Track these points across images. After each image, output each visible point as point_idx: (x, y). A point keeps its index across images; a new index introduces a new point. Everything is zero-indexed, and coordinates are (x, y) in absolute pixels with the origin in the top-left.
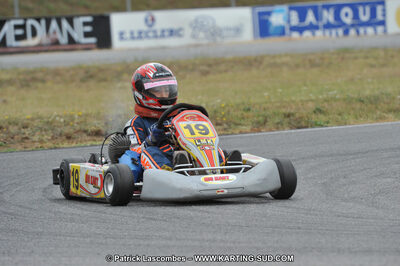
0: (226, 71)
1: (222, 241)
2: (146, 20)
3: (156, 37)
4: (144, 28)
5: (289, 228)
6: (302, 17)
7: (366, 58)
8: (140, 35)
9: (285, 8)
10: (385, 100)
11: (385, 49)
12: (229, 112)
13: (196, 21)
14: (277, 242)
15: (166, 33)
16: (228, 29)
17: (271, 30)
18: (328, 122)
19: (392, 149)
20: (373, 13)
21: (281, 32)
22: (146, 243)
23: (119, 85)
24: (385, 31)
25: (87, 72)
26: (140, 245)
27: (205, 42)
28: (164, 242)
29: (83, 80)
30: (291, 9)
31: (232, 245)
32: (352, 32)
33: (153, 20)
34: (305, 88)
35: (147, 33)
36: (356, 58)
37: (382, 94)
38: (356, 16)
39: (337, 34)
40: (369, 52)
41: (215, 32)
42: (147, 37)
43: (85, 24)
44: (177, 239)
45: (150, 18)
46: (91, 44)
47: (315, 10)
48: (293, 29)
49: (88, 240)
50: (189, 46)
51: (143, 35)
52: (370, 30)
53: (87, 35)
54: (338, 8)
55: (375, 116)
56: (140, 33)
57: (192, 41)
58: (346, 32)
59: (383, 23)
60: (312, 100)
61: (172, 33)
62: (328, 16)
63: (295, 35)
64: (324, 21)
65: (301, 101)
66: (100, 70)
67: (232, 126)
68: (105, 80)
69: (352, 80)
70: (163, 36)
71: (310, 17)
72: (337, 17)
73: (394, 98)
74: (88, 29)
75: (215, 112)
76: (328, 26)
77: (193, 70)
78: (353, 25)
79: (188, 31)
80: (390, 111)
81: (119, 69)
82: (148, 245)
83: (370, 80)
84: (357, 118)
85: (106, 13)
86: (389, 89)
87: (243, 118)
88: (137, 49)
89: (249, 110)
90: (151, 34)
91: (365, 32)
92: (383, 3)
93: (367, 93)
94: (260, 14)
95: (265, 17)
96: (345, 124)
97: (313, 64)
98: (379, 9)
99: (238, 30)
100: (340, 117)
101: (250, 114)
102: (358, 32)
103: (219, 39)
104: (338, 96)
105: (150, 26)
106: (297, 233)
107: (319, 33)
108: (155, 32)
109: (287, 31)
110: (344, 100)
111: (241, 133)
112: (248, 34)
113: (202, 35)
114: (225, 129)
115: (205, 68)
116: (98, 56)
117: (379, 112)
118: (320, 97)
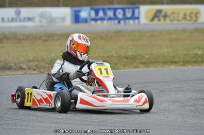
0: (57, 40)
2: (16, 13)
3: (20, 21)
5: (89, 122)
6: (97, 14)
7: (129, 35)
8: (13, 20)
9: (88, 8)
10: (139, 58)
11: (139, 32)
15: (26, 19)
16: (58, 18)
17: (81, 19)
19: (142, 83)
20: (133, 13)
21: (86, 21)
22: (15, 127)
23: (1, 45)
24: (139, 23)
26: (11, 129)
27: (46, 24)
28: (24, 127)
32: (122, 22)
33: (19, 12)
34: (98, 50)
35: (16, 19)
36: (124, 36)
38: (124, 14)
40: (132, 33)
41: (52, 20)
42: (16, 21)
44: (31, 126)
47: (104, 10)
48: (92, 19)
50: (37, 27)
51: (14, 19)
52: (131, 22)
54: (115, 10)
55: (133, 66)
56: (13, 19)
57: (39, 24)
58: (119, 22)
59: (138, 18)
60: (101, 57)
61: (29, 19)
62: (110, 14)
63: (93, 23)
64: (108, 16)
65: (96, 57)
69: (122, 47)
71: (101, 14)
72: (115, 14)
73: (143, 57)
75: (51, 61)
76: (110, 19)
77: (40, 39)
78: (123, 19)
79: (37, 19)
80: (141, 63)
81: (1, 37)
82: (16, 129)
83: (131, 47)
84: (124, 66)
86: (141, 52)
88: (10, 27)
90: (18, 20)
91: (129, 23)
92: (138, 8)
93: (130, 54)
94: (75, 11)
95: (77, 13)
96: (118, 69)
97: (102, 38)
98: (136, 11)
99: (63, 19)
100: (115, 66)
104: (115, 55)
105: (18, 15)
106: (93, 125)
107: (105, 22)
108: (20, 19)
109: (89, 20)
110: (118, 57)
112: (69, 21)
113: (44, 21)
115: (46, 38)
117: (136, 64)
118: (106, 55)
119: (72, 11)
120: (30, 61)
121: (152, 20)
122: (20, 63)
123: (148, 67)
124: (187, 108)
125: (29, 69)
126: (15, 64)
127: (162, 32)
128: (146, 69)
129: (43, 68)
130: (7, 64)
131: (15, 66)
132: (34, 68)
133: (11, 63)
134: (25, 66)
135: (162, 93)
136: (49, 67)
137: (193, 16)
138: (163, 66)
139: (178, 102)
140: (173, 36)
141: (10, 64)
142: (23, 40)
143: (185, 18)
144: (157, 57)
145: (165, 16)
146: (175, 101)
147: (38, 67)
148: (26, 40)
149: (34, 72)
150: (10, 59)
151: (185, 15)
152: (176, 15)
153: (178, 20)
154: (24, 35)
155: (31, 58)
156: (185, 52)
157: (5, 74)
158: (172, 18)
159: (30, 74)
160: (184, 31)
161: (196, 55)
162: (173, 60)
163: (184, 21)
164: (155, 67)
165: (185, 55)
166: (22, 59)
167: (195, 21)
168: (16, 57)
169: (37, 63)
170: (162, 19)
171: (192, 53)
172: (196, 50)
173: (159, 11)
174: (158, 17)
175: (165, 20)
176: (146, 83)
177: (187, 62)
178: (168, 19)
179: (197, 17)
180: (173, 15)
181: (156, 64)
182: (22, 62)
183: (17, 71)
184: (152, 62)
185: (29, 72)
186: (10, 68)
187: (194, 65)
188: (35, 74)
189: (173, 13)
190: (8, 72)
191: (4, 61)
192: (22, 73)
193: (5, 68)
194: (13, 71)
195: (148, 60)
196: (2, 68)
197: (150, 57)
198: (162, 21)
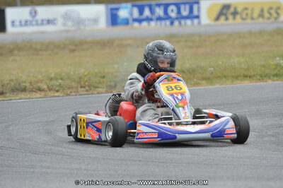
0: (88, 49)
2: (31, 13)
3: (37, 24)
4: (29, 18)
5: (133, 160)
6: (141, 12)
7: (186, 41)
8: (26, 23)
9: (129, 5)
10: (200, 71)
11: (200, 35)
12: (90, 78)
13: (66, 14)
14: (125, 170)
15: (45, 22)
16: (89, 20)
17: (119, 21)
20: (191, 10)
21: (126, 22)
22: (32, 170)
23: (11, 58)
24: (199, 23)
26: (27, 172)
27: (73, 28)
31: (93, 172)
32: (176, 23)
33: (36, 12)
35: (31, 22)
36: (179, 42)
37: (197, 67)
38: (179, 12)
39: (166, 25)
40: (188, 38)
41: (80, 22)
44: (54, 168)
45: (33, 12)
47: (150, 7)
48: (135, 20)
51: (28, 23)
52: (189, 22)
54: (166, 6)
55: (193, 83)
56: (26, 22)
57: (63, 28)
58: (172, 23)
59: (197, 17)
61: (49, 22)
62: (159, 11)
63: (136, 24)
64: (154, 17)
67: (93, 88)
70: (42, 24)
71: (147, 12)
72: (166, 12)
73: (205, 70)
75: (80, 78)
76: (159, 19)
77: (64, 48)
78: (177, 18)
79: (60, 21)
80: (203, 79)
81: (12, 47)
82: (33, 172)
83: (189, 57)
85: (2, 8)
86: (203, 64)
87: (100, 83)
88: (24, 33)
89: (104, 77)
90: (34, 23)
91: (185, 24)
92: (198, 3)
93: (188, 66)
94: (112, 9)
95: (115, 12)
98: (195, 7)
99: (96, 21)
101: (105, 80)
102: (180, 23)
103: (82, 27)
105: (34, 17)
107: (153, 24)
108: (37, 21)
109: (131, 21)
111: (98, 93)
112: (103, 23)
113: (70, 23)
114: (87, 91)
115: (73, 47)
117: (195, 80)
119: (107, 9)
120: (51, 79)
121: (217, 19)
122: (37, 82)
123: (212, 83)
124: (266, 139)
125: (50, 90)
126: (31, 84)
127: (230, 35)
128: (210, 87)
129: (69, 88)
130: (19, 84)
131: (31, 87)
132: (57, 89)
133: (25, 82)
134: (45, 87)
136: (77, 87)
137: (273, 12)
138: (233, 81)
140: (246, 41)
141: (24, 84)
142: (41, 50)
143: (261, 15)
144: (225, 70)
145: (235, 13)
147: (62, 87)
148: (46, 50)
149: (57, 94)
150: (24, 77)
151: (262, 11)
152: (249, 12)
153: (252, 19)
154: (42, 44)
155: (53, 75)
156: (262, 63)
157: (17, 98)
158: (244, 16)
159: (51, 97)
160: (261, 33)
161: (277, 65)
162: (246, 73)
163: (261, 20)
164: (222, 84)
165: (264, 66)
166: (40, 77)
167: (276, 18)
168: (32, 75)
169: (60, 81)
170: (230, 17)
171: (272, 63)
172: (278, 58)
173: (226, 7)
174: (225, 15)
175: (234, 18)
177: (265, 76)
178: (238, 17)
179: (278, 14)
180: (246, 12)
181: (224, 79)
182: (40, 81)
183: (34, 93)
184: (218, 77)
185: (51, 94)
186: (24, 90)
187: (275, 79)
188: (59, 96)
189: (246, 9)
190: (22, 95)
191: (16, 80)
192: (41, 96)
193: (17, 90)
194: (27, 93)
195: (212, 73)
196: (13, 90)
197: (214, 69)
198: (231, 21)
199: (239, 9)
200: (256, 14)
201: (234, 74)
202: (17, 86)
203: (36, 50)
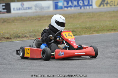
0: (45, 20)
1: (46, 70)
2: (21, 5)
3: (24, 9)
4: (21, 7)
6: (68, 4)
7: (87, 15)
8: (19, 9)
10: (93, 28)
11: (92, 13)
13: (36, 5)
15: (27, 8)
17: (58, 7)
18: (76, 35)
19: (95, 42)
20: (89, 2)
21: (61, 8)
22: (24, 70)
23: (13, 24)
24: (92, 8)
25: (4, 20)
26: (22, 71)
27: (39, 11)
29: (3, 23)
30: (64, 1)
31: (49, 71)
32: (83, 8)
33: (23, 4)
34: (69, 25)
35: (21, 8)
36: (84, 16)
37: (92, 26)
38: (84, 3)
39: (78, 8)
41: (42, 8)
42: (22, 9)
43: (3, 6)
45: (22, 4)
46: (5, 12)
47: (72, 1)
48: (65, 7)
49: (6, 70)
50: (34, 12)
51: (20, 9)
52: (88, 7)
53: (3, 9)
54: (78, 1)
56: (19, 8)
57: (35, 11)
58: (81, 8)
59: (91, 5)
60: (71, 28)
61: (29, 8)
62: (75, 3)
63: (66, 9)
64: (74, 5)
65: (68, 28)
66: (8, 19)
68: (9, 22)
69: (83, 22)
71: (70, 4)
72: (78, 3)
73: (95, 27)
74: (4, 7)
76: (75, 6)
77: (36, 19)
78: (83, 6)
79: (34, 8)
80: (95, 31)
81: (13, 19)
82: (24, 71)
83: (88, 22)
84: (85, 33)
85: (9, 3)
86: (94, 25)
88: (18, 13)
90: (23, 9)
91: (86, 8)
93: (88, 26)
94: (55, 3)
95: (57, 4)
96: (81, 35)
97: (71, 17)
99: (49, 7)
100: (80, 33)
102: (84, 8)
103: (43, 10)
104: (79, 27)
105: (22, 6)
106: (68, 67)
107: (73, 8)
108: (24, 8)
109: (63, 8)
110: (81, 28)
112: (52, 9)
113: (38, 9)
115: (39, 19)
116: (7, 15)
117: (91, 32)
118: (74, 27)
119: (53, 3)
120: (31, 32)
121: (100, 6)
122: (25, 34)
123: (98, 33)
125: (30, 37)
127: (106, 12)
130: (17, 35)
131: (22, 36)
132: (33, 36)
133: (20, 34)
134: (28, 35)
135: (107, 48)
138: (107, 32)
139: (116, 52)
140: (112, 15)
141: (19, 35)
142: (26, 20)
144: (104, 27)
146: (115, 52)
147: (35, 36)
148: (28, 20)
149: (33, 38)
150: (19, 32)
152: (113, 3)
153: (114, 5)
154: (26, 18)
155: (31, 31)
157: (17, 40)
158: (111, 4)
159: (31, 40)
162: (113, 28)
164: (103, 33)
166: (26, 31)
168: (22, 31)
169: (34, 33)
170: (105, 5)
173: (104, 1)
174: (103, 4)
175: (107, 5)
176: (98, 42)
178: (108, 5)
180: (112, 3)
181: (103, 31)
183: (24, 38)
184: (101, 30)
185: (31, 38)
186: (19, 37)
190: (19, 39)
191: (16, 33)
192: (26, 39)
193: (16, 37)
194: (21, 38)
195: (98, 29)
196: (14, 37)
197: (99, 27)
198: (105, 6)
199: (109, 2)
200: (116, 4)
201: (107, 29)
202: (16, 36)
203: (24, 20)
